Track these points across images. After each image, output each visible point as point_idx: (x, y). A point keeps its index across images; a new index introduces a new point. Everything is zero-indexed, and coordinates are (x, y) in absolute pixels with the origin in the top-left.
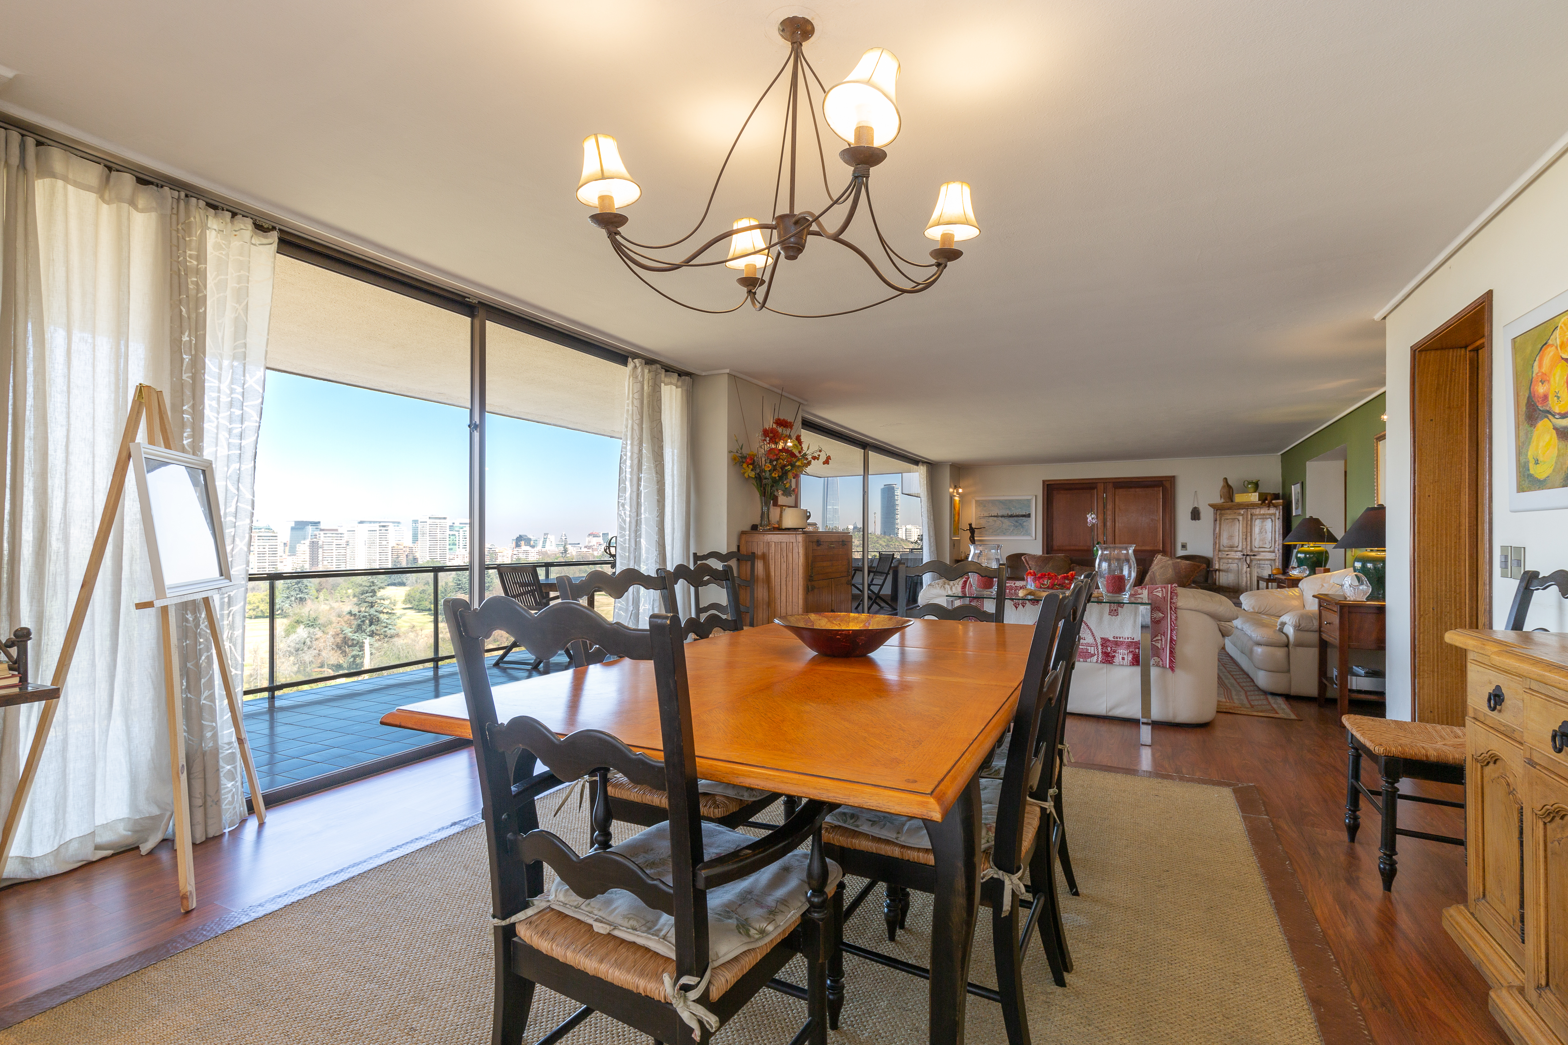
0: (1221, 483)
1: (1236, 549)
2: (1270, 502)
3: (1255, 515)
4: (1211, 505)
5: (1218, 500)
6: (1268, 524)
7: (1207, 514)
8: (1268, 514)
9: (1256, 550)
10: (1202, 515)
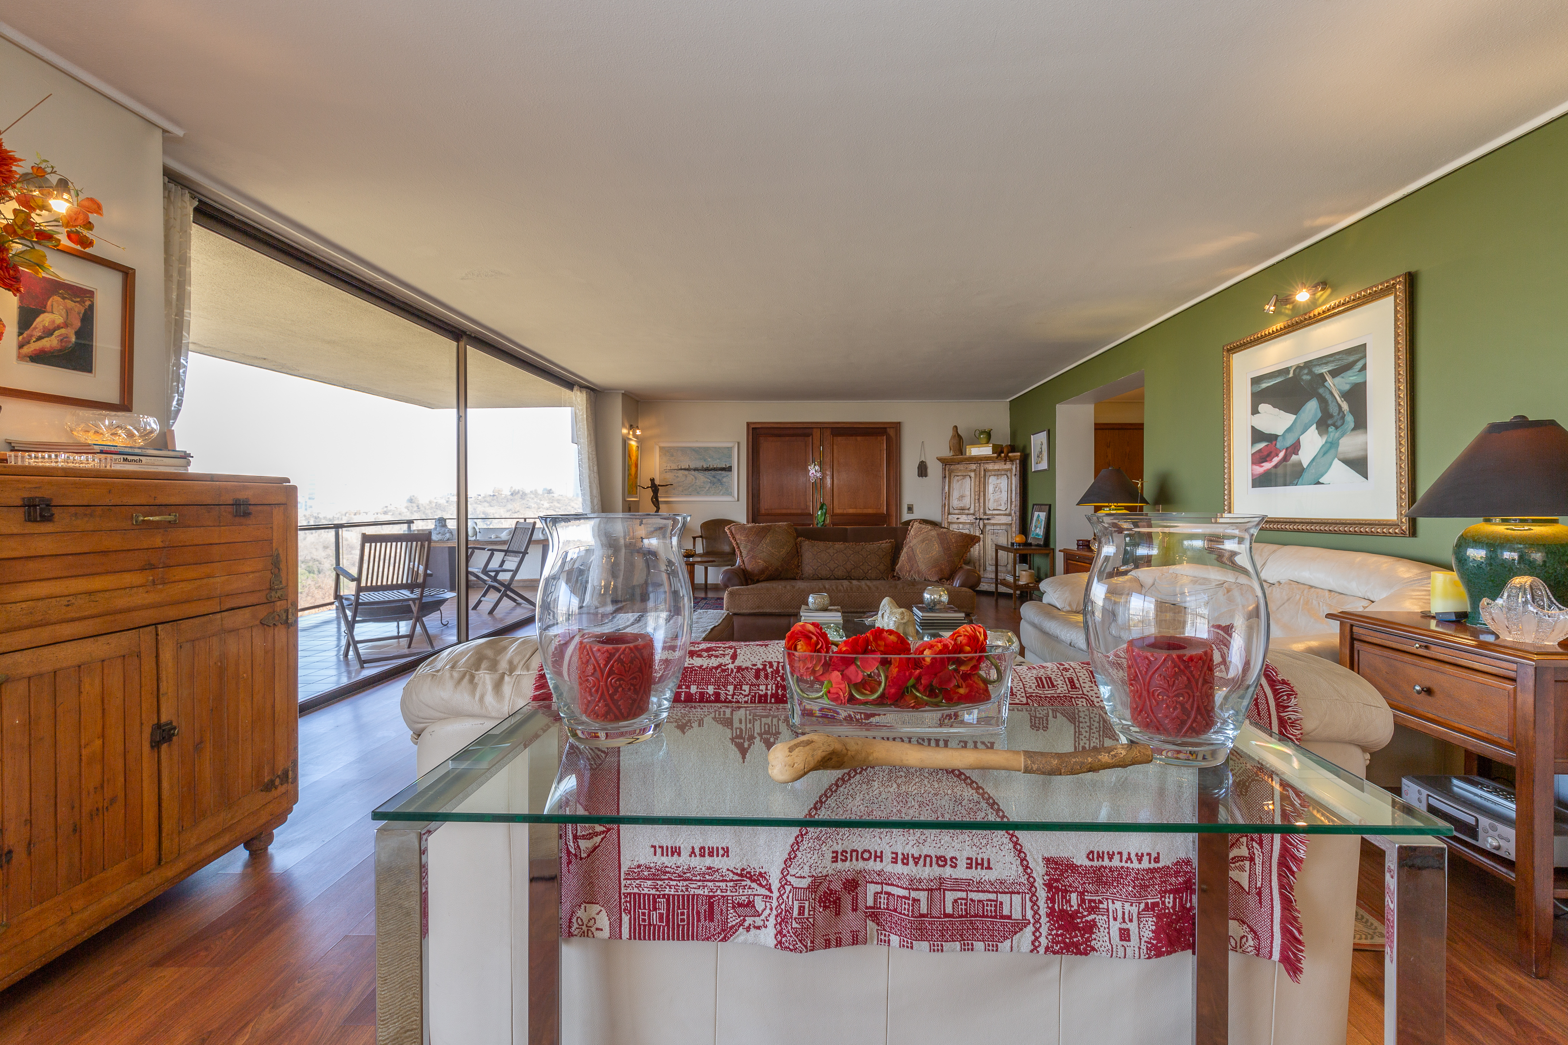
0: (950, 433)
1: (967, 511)
2: (1007, 456)
3: (989, 471)
4: (940, 459)
5: (947, 453)
6: (1003, 482)
7: (935, 469)
8: (1003, 470)
9: (991, 512)
10: (929, 471)
